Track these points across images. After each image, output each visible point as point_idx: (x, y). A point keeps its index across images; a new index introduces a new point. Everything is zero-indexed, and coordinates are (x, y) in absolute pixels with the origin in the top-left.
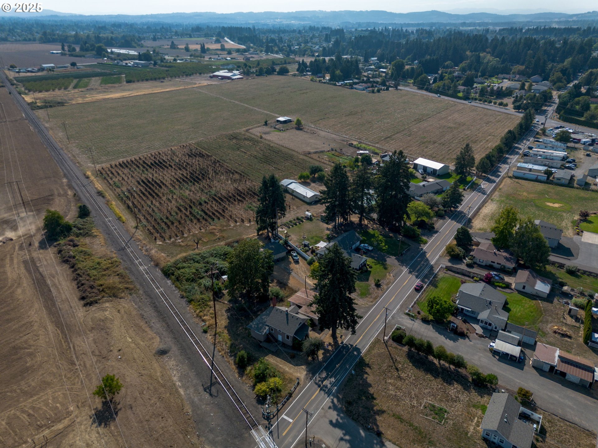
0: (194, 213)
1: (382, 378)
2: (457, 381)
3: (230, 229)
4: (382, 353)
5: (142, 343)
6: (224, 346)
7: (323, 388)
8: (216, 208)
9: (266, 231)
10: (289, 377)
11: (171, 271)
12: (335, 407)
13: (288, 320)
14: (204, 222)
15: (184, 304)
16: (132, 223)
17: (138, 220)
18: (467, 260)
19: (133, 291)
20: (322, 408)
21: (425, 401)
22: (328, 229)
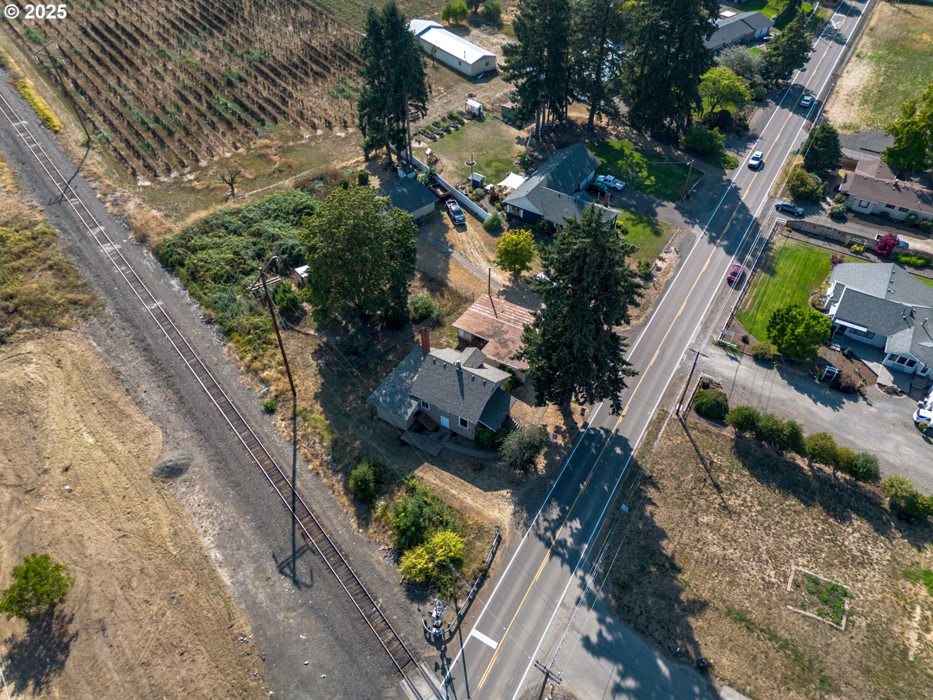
0: (217, 107)
1: (686, 511)
2: (857, 511)
3: (302, 145)
4: (677, 446)
5: (120, 447)
6: (317, 446)
7: (556, 549)
8: (265, 94)
9: (385, 148)
10: (476, 523)
11: (175, 257)
12: (590, 601)
13: (461, 385)
14: (242, 129)
15: (215, 340)
16: (77, 134)
17: (90, 127)
18: (830, 205)
19: (89, 310)
20: (563, 604)
21: (794, 568)
22: (520, 141)
